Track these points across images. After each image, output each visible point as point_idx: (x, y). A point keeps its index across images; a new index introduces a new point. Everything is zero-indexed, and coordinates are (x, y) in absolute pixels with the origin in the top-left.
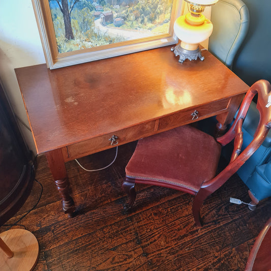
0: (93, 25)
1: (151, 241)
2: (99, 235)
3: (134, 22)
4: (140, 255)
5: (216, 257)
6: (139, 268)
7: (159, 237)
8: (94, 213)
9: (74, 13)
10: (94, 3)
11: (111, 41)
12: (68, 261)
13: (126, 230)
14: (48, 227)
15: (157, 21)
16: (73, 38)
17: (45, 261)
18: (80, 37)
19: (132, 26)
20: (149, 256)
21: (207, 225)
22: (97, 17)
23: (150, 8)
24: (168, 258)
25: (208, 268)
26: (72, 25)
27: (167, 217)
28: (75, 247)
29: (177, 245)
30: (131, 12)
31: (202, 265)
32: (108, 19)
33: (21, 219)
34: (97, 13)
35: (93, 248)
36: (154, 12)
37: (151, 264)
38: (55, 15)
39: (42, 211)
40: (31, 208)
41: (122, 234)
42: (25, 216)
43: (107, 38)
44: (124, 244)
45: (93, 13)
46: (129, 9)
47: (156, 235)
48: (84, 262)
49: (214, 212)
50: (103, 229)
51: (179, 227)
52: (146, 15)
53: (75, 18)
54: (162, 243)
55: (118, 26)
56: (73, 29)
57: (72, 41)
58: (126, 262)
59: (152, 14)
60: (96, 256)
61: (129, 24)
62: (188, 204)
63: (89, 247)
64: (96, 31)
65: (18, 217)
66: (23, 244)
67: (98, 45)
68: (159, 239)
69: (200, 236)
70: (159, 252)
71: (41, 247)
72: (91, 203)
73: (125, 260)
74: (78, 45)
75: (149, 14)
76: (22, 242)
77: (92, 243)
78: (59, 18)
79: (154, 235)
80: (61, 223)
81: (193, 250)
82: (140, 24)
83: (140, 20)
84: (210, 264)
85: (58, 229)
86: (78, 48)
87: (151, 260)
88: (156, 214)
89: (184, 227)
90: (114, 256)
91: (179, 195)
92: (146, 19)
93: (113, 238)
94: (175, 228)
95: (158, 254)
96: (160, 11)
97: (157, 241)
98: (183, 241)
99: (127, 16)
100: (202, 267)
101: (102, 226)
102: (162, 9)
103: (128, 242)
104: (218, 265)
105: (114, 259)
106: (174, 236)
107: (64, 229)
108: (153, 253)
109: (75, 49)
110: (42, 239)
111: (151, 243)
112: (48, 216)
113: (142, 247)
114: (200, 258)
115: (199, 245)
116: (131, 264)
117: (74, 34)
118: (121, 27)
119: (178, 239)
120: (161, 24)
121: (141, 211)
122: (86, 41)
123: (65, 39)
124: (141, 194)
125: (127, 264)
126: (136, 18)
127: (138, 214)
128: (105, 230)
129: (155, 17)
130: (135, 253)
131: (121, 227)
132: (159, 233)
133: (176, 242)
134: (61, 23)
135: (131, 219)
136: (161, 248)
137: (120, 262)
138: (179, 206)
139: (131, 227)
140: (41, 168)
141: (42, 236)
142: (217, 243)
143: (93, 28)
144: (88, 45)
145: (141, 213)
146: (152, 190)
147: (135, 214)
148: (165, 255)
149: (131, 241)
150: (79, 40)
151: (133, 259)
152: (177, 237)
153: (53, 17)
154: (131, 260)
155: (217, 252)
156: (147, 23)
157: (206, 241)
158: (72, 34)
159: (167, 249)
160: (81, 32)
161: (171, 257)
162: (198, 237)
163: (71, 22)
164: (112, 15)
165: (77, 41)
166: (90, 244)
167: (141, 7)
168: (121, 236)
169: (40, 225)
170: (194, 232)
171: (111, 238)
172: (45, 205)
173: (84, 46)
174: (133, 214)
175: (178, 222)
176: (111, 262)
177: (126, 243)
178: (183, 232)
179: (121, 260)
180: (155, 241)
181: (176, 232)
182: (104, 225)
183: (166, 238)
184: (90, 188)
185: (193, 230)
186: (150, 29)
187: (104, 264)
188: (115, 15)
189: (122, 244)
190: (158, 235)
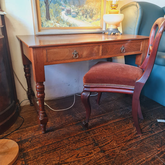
0: (60, 14)
1: (105, 143)
2: (65, 142)
3: (82, 17)
4: (99, 152)
5: (159, 151)
6: (99, 160)
7: (111, 141)
8: (61, 131)
9: (51, 5)
10: (61, 2)
11: (70, 25)
12: (41, 158)
13: (86, 138)
14: (27, 139)
15: (94, 18)
16: (50, 19)
17: (23, 159)
18: (54, 20)
19: (81, 18)
20: (106, 152)
21: (145, 134)
22: (63, 10)
23: (90, 10)
24: (121, 153)
25: (155, 157)
26: (50, 12)
27: (115, 131)
28: (47, 150)
29: (126, 145)
30: (80, 10)
31: (149, 156)
32: (69, 12)
33: (7, 136)
34: (63, 8)
35: (61, 150)
36: (92, 13)
37: (109, 157)
38: (42, 4)
39: (23, 131)
40: (14, 130)
41: (83, 140)
42: (9, 134)
43: (68, 23)
44: (85, 146)
45: (61, 7)
46: (79, 9)
47: (109, 140)
48: (54, 158)
49: (148, 126)
50: (68, 139)
51: (124, 135)
52: (88, 14)
53: (51, 8)
54: (115, 144)
55: (74, 17)
56: (50, 14)
57: (49, 21)
58: (88, 156)
59: (91, 14)
60: (64, 154)
61: (79, 17)
62: (128, 123)
63: (58, 149)
64: (62, 17)
65: (4, 135)
66: (6, 147)
67: (63, 27)
68: (112, 142)
69: (142, 140)
70: (114, 150)
71: (21, 150)
72: (58, 126)
73: (88, 155)
74: (52, 24)
75: (89, 13)
76: (6, 146)
77: (60, 147)
78: (43, 6)
79: (107, 140)
80: (37, 137)
81: (139, 147)
82: (85, 18)
83: (85, 16)
84: (156, 155)
85: (34, 140)
86: (52, 26)
87: (108, 154)
88: (106, 129)
89: (129, 135)
90: (78, 153)
91: (121, 120)
92: (88, 16)
93: (76, 143)
94: (122, 136)
95: (113, 151)
96: (95, 13)
97: (110, 144)
98: (130, 143)
99: (78, 12)
100: (149, 157)
101: (67, 137)
102: (96, 12)
103: (88, 145)
104: (162, 155)
105: (78, 155)
106: (123, 140)
107: (39, 140)
108: (108, 150)
109: (51, 26)
110: (21, 146)
111: (106, 145)
112: (27, 134)
113: (100, 147)
114: (146, 152)
115: (143, 145)
116: (92, 157)
117: (51, 17)
118: (75, 18)
119: (126, 142)
120: (96, 20)
121: (95, 128)
122: (56, 22)
123: (46, 19)
124: (94, 120)
125: (89, 157)
126: (83, 15)
127: (93, 130)
128: (69, 139)
129: (93, 16)
130: (95, 151)
131: (82, 137)
132: (111, 139)
133: (125, 144)
134: (44, 10)
135: (89, 132)
136: (114, 147)
137: (83, 156)
138: (122, 125)
139: (89, 137)
140: (23, 111)
141: (22, 145)
142: (157, 143)
143: (60, 15)
144: (58, 25)
145: (95, 129)
146: (101, 118)
147: (91, 130)
148: (119, 151)
149: (90, 144)
150: (53, 21)
151: (94, 154)
152: (125, 141)
153: (41, 5)
154: (92, 155)
155: (159, 148)
156: (89, 18)
157: (148, 142)
158: (50, 17)
159: (119, 148)
160: (54, 17)
161: (123, 152)
162: (141, 140)
163: (50, 10)
164: (71, 10)
165: (52, 22)
166: (58, 147)
167: (85, 9)
168: (82, 142)
169: (21, 138)
170: (137, 137)
171: (75, 143)
172: (25, 128)
173: (55, 25)
174: (90, 130)
175: (123, 133)
176: (76, 157)
177: (87, 146)
178: (129, 138)
179: (84, 155)
180: (109, 143)
181: (123, 138)
182: (69, 136)
183: (117, 142)
184: (57, 119)
185: (136, 136)
186: (90, 22)
187: (70, 158)
188: (72, 10)
189: (84, 146)
190: (110, 140)
